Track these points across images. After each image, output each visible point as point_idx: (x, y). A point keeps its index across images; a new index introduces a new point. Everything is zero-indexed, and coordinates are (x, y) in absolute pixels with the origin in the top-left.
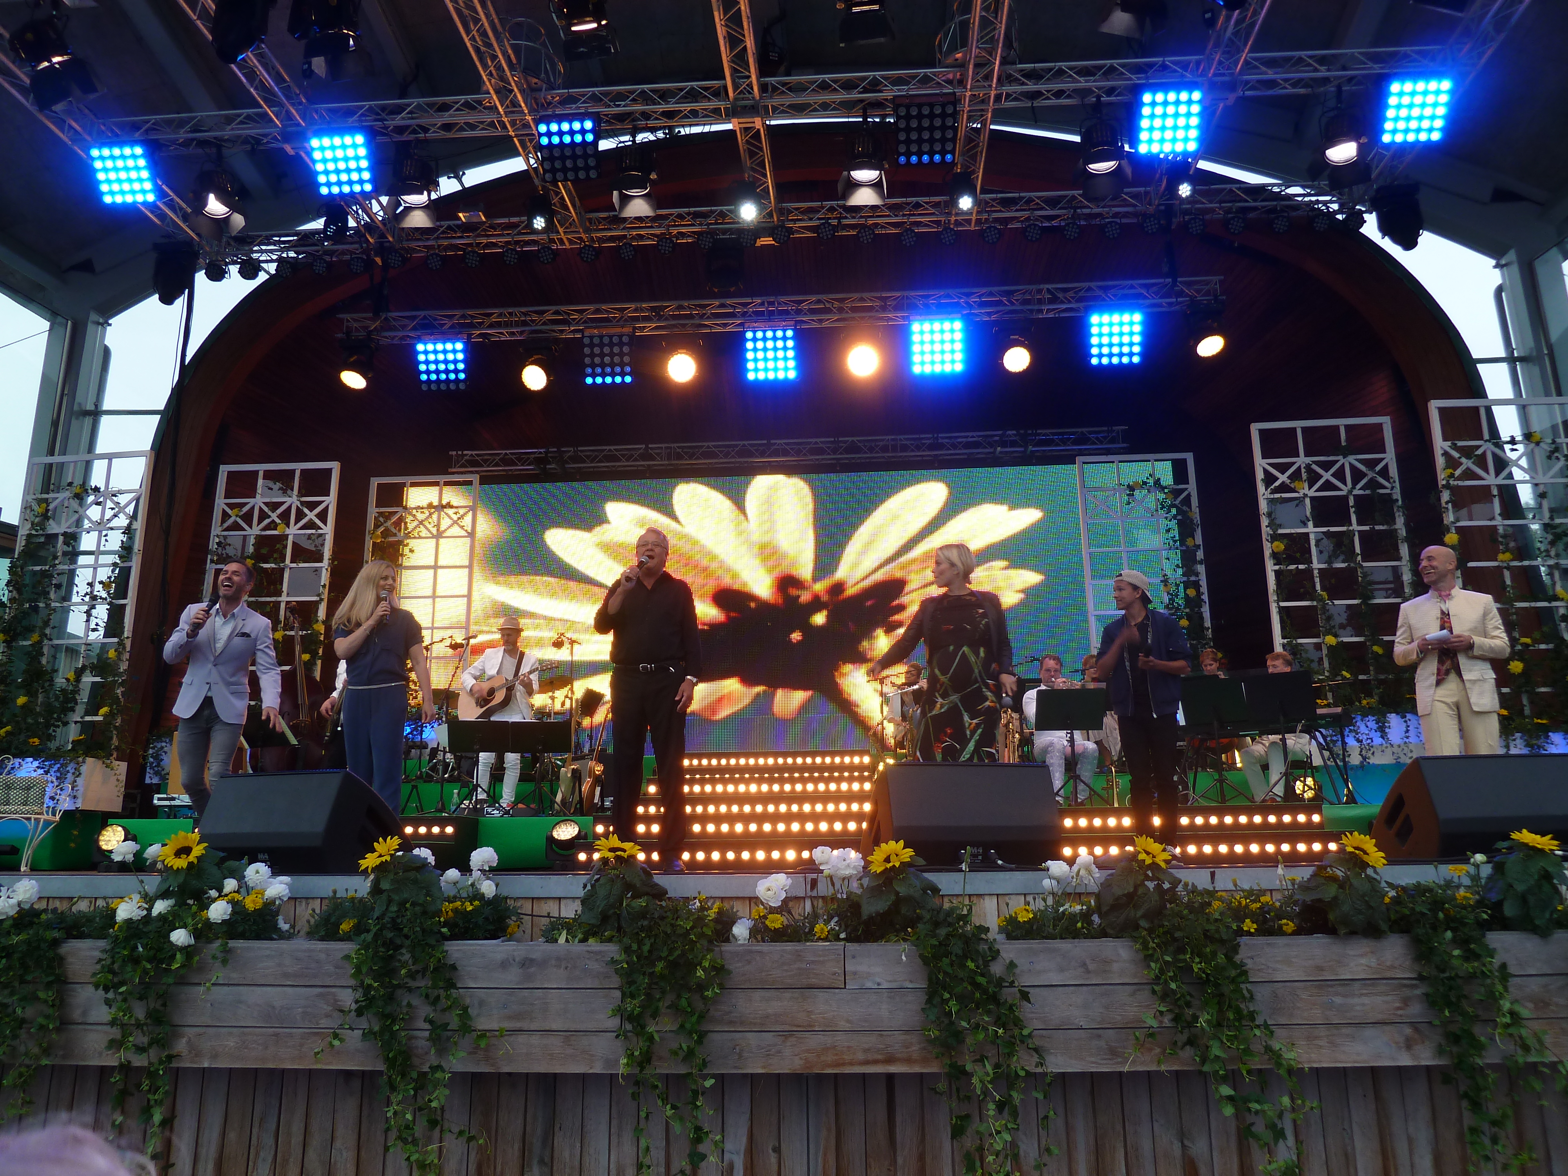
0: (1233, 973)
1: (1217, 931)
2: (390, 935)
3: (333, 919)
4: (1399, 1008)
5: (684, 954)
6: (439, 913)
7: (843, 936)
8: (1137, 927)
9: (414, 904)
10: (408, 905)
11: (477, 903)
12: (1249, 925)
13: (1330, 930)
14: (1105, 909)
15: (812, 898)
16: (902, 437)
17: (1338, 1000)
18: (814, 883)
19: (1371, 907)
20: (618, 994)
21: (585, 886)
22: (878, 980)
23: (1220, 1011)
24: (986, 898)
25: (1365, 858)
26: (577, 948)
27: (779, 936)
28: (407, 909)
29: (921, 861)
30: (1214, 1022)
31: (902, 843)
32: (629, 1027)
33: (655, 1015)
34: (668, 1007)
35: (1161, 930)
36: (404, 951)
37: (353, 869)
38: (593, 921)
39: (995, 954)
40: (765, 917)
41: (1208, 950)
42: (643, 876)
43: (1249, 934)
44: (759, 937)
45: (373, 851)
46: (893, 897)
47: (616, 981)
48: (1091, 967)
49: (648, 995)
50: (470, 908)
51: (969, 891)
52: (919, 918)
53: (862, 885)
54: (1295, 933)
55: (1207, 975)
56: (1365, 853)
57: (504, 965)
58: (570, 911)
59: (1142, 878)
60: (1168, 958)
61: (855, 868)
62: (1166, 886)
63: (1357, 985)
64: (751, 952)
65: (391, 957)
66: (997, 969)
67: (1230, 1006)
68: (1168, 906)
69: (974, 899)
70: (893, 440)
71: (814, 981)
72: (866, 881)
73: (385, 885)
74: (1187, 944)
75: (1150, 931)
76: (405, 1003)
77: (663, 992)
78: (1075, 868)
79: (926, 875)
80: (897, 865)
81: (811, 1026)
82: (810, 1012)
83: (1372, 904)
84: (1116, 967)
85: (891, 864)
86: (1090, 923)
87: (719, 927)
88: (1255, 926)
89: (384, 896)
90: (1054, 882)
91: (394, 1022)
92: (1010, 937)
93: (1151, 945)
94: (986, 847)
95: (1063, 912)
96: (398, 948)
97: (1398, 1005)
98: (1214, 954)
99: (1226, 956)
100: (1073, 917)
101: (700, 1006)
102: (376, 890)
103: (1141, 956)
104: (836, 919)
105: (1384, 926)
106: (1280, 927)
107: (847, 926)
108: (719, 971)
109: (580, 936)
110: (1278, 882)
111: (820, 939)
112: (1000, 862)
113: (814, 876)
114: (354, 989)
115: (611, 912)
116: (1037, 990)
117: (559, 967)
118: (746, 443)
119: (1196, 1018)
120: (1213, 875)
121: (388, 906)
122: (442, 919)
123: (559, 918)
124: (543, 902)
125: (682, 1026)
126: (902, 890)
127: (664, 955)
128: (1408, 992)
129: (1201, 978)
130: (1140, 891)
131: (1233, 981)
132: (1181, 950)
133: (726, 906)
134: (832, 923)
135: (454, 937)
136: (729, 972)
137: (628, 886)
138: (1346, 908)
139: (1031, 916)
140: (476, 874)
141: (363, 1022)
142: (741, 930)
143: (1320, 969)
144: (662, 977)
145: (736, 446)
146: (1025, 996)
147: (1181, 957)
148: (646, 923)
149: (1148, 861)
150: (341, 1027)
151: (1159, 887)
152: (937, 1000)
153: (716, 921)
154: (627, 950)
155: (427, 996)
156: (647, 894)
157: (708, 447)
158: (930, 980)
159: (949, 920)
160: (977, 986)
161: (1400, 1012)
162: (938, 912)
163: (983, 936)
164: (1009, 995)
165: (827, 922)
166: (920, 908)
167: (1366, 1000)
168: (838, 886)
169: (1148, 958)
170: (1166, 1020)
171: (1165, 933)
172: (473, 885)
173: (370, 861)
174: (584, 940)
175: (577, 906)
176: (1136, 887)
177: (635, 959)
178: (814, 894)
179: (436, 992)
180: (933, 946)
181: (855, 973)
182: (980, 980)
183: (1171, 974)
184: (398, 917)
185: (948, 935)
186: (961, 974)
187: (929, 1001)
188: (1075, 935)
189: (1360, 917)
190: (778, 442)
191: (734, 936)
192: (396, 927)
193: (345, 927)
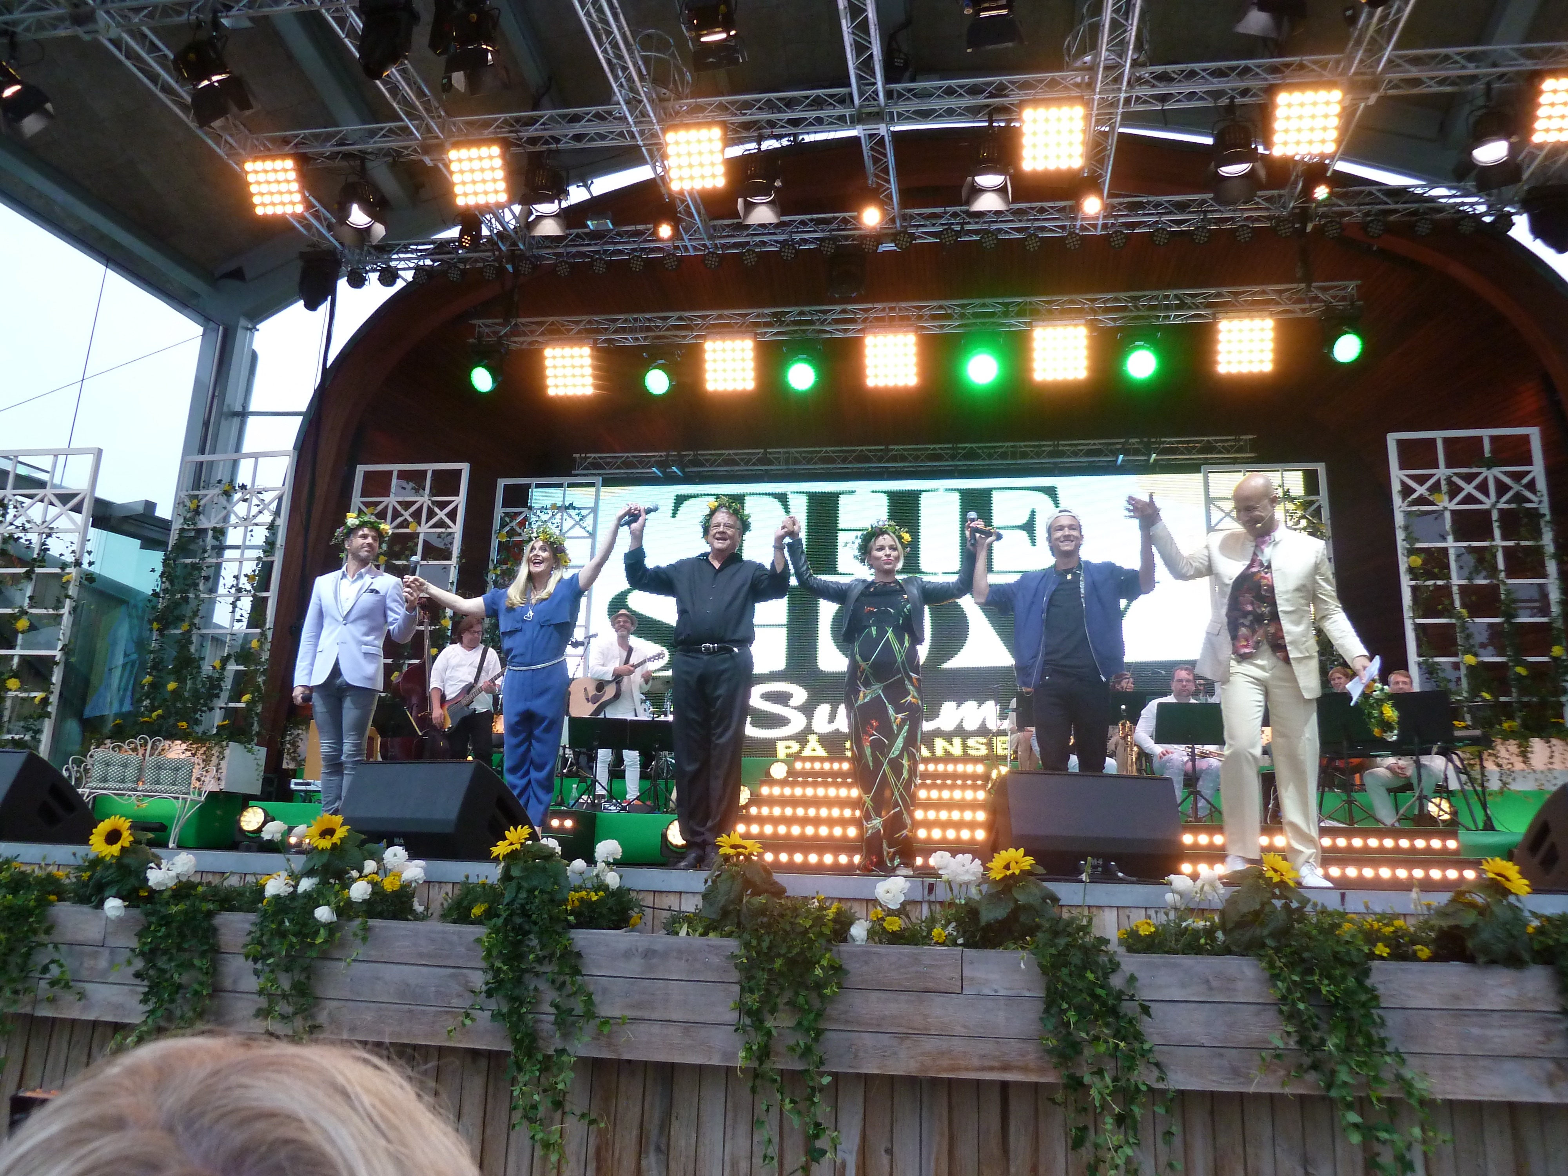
0: (1364, 997)
1: (1348, 953)
2: (518, 920)
3: (465, 903)
4: (1543, 1043)
5: (802, 952)
6: (565, 901)
7: (960, 941)
8: (1263, 946)
9: (541, 892)
10: (536, 893)
11: (601, 893)
12: (1381, 949)
13: (1468, 958)
14: (1230, 925)
15: (930, 903)
16: (1022, 444)
17: (1475, 1031)
18: (931, 888)
19: (1512, 936)
20: (737, 988)
21: (706, 882)
22: (995, 987)
23: (1349, 1036)
24: (1106, 909)
25: (1508, 885)
26: (698, 941)
27: (896, 938)
28: (535, 897)
29: (1040, 870)
30: (1343, 1047)
31: (1022, 851)
32: (748, 1021)
33: (773, 1011)
34: (787, 1004)
35: (1288, 950)
36: (532, 936)
37: (484, 856)
38: (714, 916)
39: (1115, 967)
40: (883, 919)
41: (1337, 972)
42: (764, 874)
43: (1381, 958)
44: (877, 939)
45: (504, 838)
46: (1012, 905)
47: (735, 976)
48: (1215, 983)
49: (767, 990)
50: (595, 898)
51: (1090, 901)
52: (1038, 927)
53: (980, 891)
54: (1430, 960)
55: (1336, 997)
56: (1508, 879)
57: (628, 954)
58: (690, 905)
59: (1269, 895)
60: (1296, 978)
61: (974, 873)
62: (1295, 905)
63: (1496, 1016)
64: (867, 953)
65: (520, 942)
66: (1116, 981)
67: (1360, 1031)
68: (1296, 925)
69: (1094, 910)
70: (1012, 447)
71: (931, 985)
72: (985, 888)
73: (515, 872)
74: (1316, 965)
75: (1277, 950)
76: (532, 987)
77: (782, 989)
78: (1199, 883)
79: (1045, 884)
80: (1017, 872)
81: (926, 1029)
82: (926, 1016)
83: (1515, 933)
84: (1240, 985)
85: (1010, 872)
86: (1214, 939)
87: (838, 927)
88: (1388, 950)
89: (514, 883)
90: (1177, 897)
91: (521, 1005)
92: (1130, 950)
93: (1278, 964)
94: (1107, 858)
95: (1186, 928)
96: (526, 933)
97: (1539, 1039)
98: (1344, 978)
99: (1356, 979)
100: (1196, 934)
101: (817, 1004)
102: (506, 877)
103: (1267, 974)
104: (954, 924)
105: (1526, 957)
106: (1415, 952)
107: (964, 933)
108: (837, 970)
109: (700, 930)
110: (1412, 906)
111: (937, 943)
112: (1120, 875)
113: (932, 880)
114: (485, 971)
115: (731, 908)
116: (1158, 1004)
117: (680, 959)
118: (864, 448)
119: (1323, 1042)
120: (1343, 896)
121: (517, 892)
122: (569, 908)
123: (680, 912)
124: (664, 895)
125: (799, 1024)
126: (1022, 898)
127: (783, 951)
128: (1551, 1026)
129: (1329, 1001)
130: (1267, 909)
131: (1364, 1005)
132: (1310, 971)
133: (845, 906)
134: (950, 928)
135: (579, 925)
136: (847, 972)
137: (748, 883)
138: (1486, 935)
139: (1153, 930)
140: (601, 865)
141: (492, 1004)
142: (859, 931)
143: (1456, 998)
144: (781, 973)
145: (854, 451)
146: (1146, 1010)
147: (1309, 978)
148: (765, 920)
149: (1276, 879)
150: (472, 1007)
151: (1286, 906)
152: (1054, 1010)
153: (835, 921)
154: (747, 945)
155: (553, 982)
156: (766, 891)
157: (826, 452)
158: (1048, 989)
159: (1069, 930)
160: (1096, 997)
161: (1542, 1047)
162: (1058, 922)
163: (1103, 948)
164: (1128, 1008)
165: (945, 927)
166: (1041, 916)
167: (1505, 1032)
168: (956, 891)
169: (1275, 977)
170: (1292, 1043)
171: (1293, 953)
172: (597, 876)
173: (501, 849)
174: (704, 934)
175: (698, 901)
176: (1263, 905)
177: (754, 954)
178: (932, 898)
179: (562, 978)
180: (1052, 955)
181: (972, 979)
182: (1099, 991)
183: (1298, 995)
184: (527, 903)
185: (1068, 945)
186: (1080, 985)
187: (1047, 1010)
188: (1198, 950)
189: (1501, 946)
190: (896, 447)
191: (851, 936)
192: (525, 913)
193: (477, 911)
